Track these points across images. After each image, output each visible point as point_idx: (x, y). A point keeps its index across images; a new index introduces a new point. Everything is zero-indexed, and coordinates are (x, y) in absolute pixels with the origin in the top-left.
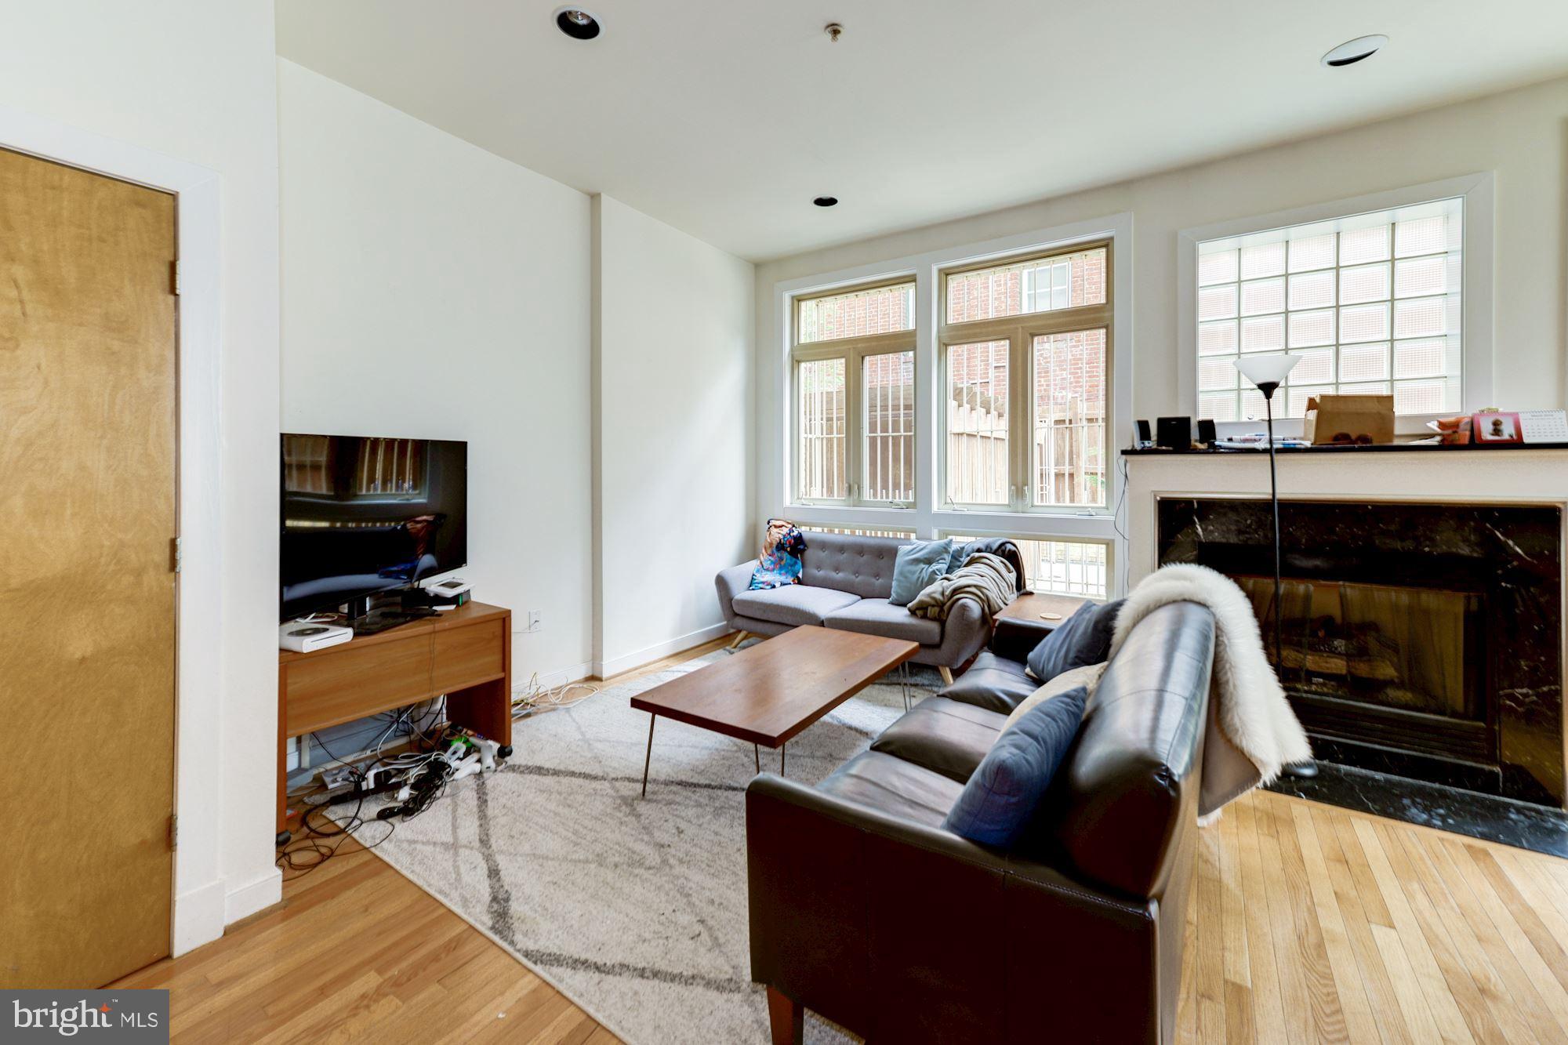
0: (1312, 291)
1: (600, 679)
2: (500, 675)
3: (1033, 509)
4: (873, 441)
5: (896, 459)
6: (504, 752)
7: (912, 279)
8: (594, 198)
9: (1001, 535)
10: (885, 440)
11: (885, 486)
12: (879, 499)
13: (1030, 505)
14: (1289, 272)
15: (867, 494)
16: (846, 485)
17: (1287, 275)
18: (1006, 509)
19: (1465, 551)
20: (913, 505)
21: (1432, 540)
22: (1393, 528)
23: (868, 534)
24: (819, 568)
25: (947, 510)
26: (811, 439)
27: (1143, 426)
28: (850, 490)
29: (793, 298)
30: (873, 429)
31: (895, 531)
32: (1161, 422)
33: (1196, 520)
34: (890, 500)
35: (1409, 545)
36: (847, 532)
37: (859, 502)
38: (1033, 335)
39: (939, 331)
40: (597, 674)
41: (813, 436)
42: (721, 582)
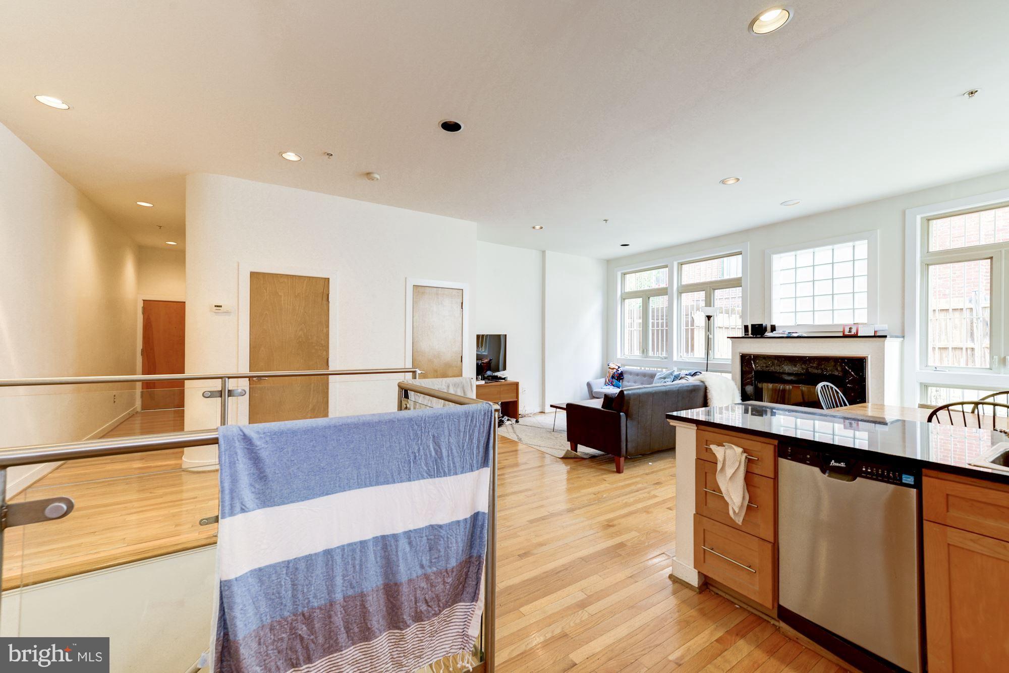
0: (823, 272)
1: (544, 413)
2: (516, 400)
3: (714, 360)
4: (653, 331)
5: (662, 340)
6: (517, 422)
7: (666, 266)
8: (544, 252)
9: (696, 370)
10: (658, 331)
11: (658, 350)
12: (655, 355)
13: (712, 358)
14: (815, 264)
15: (651, 353)
16: (641, 349)
17: (814, 266)
18: (702, 359)
19: (836, 373)
20: (666, 358)
21: (827, 369)
22: (815, 365)
23: (651, 369)
24: (628, 382)
25: (680, 360)
26: (631, 331)
27: (746, 327)
28: (643, 352)
29: (622, 273)
30: (653, 326)
31: (657, 368)
32: (753, 326)
33: (752, 362)
34: (658, 355)
35: (819, 371)
36: (643, 368)
37: (647, 356)
38: (714, 289)
39: (678, 288)
40: (543, 411)
41: (633, 329)
42: (589, 385)
